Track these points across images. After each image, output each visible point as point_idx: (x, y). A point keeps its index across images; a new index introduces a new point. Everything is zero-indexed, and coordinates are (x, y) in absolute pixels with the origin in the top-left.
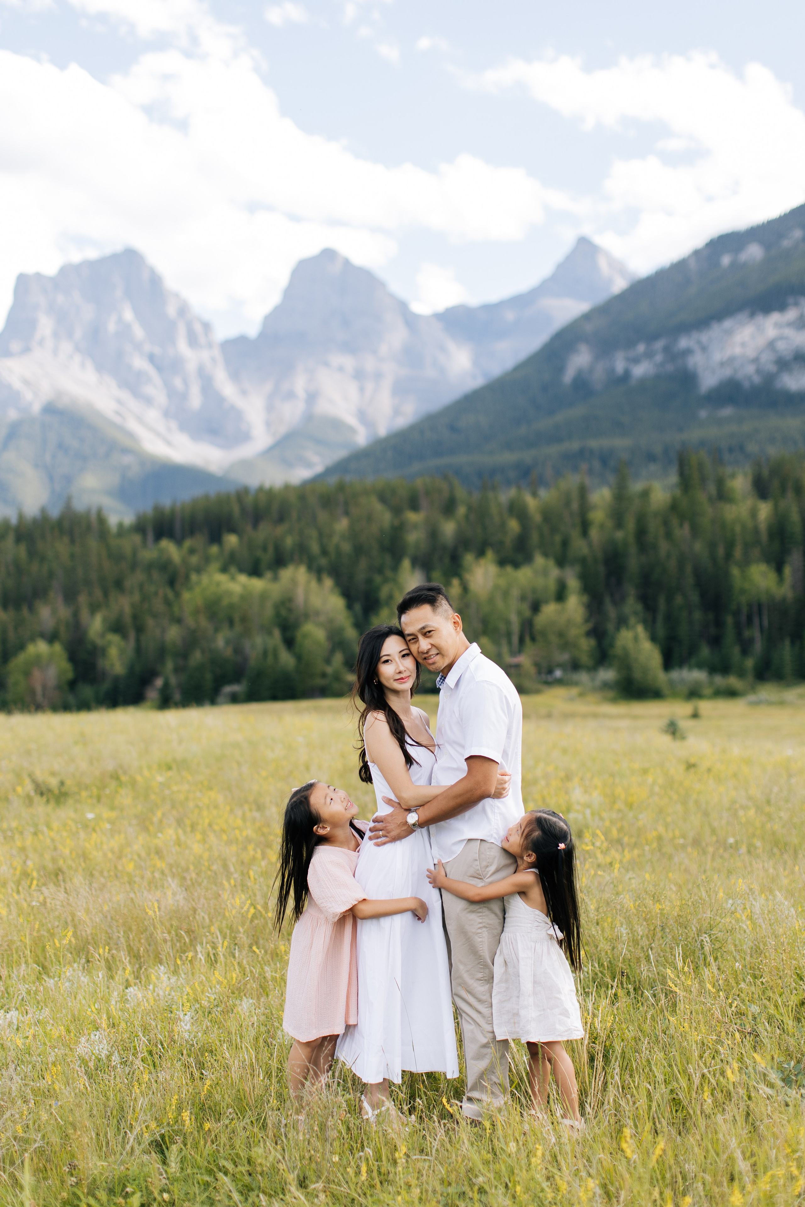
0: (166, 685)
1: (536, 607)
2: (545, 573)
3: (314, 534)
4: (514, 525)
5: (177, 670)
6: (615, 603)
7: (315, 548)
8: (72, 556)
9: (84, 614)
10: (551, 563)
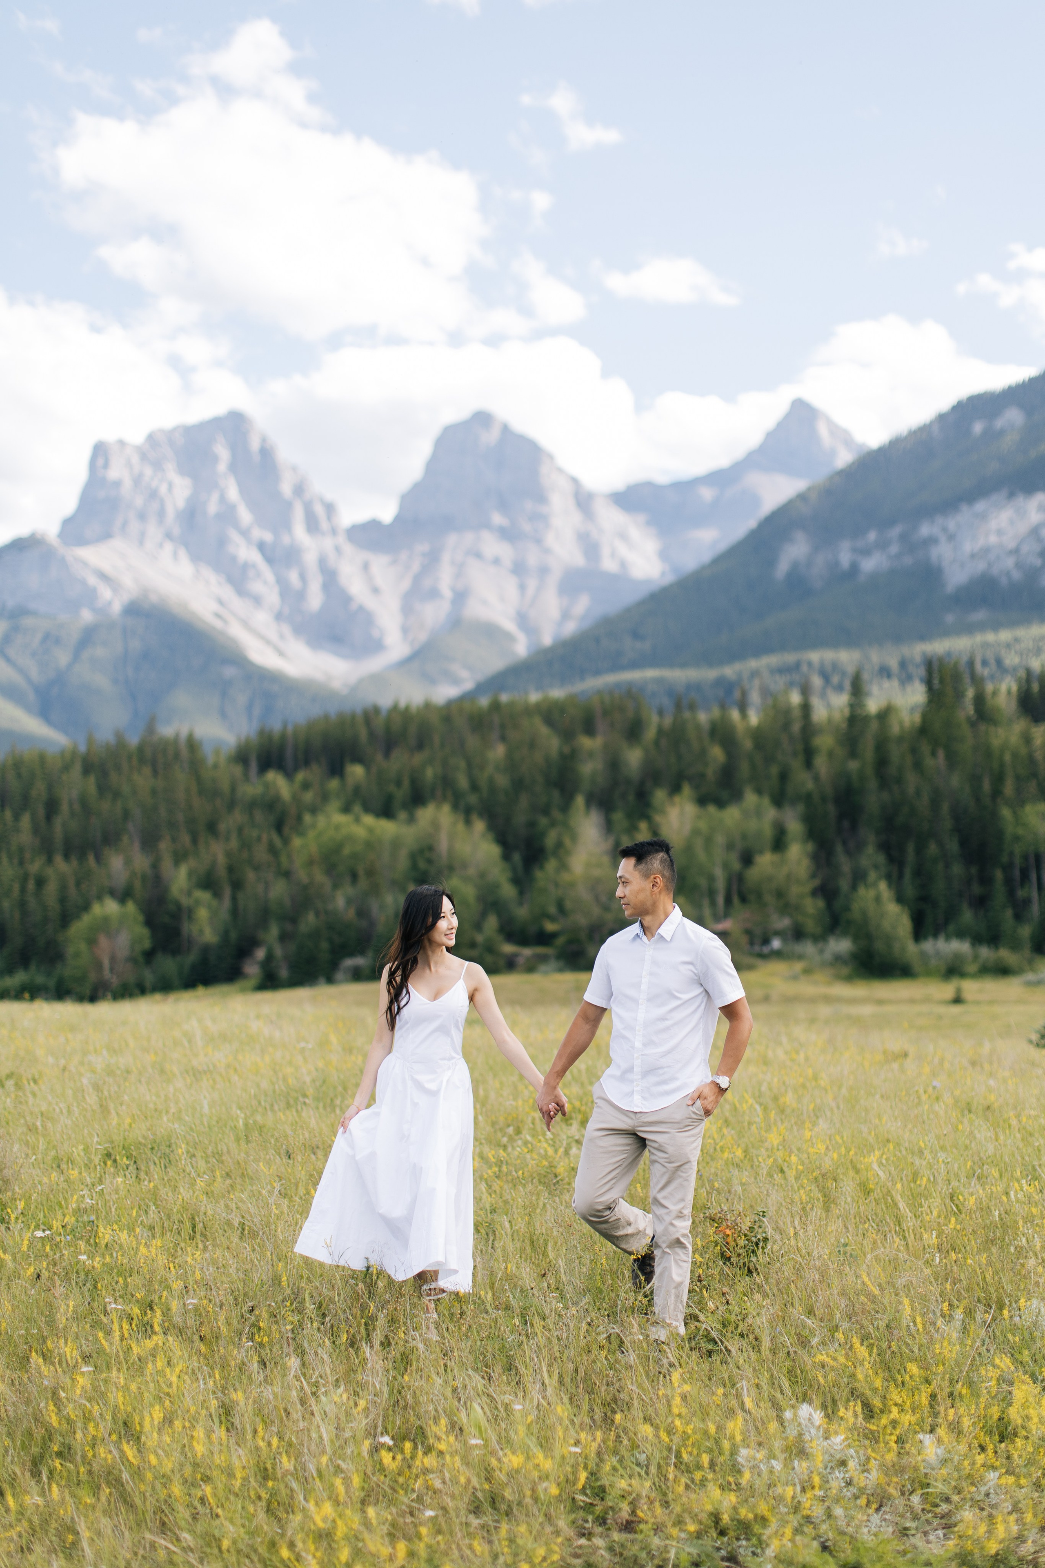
0: (269, 958)
1: (747, 859)
2: (759, 813)
3: (462, 764)
4: (717, 753)
5: (284, 937)
6: (848, 852)
7: (463, 782)
8: (154, 792)
9: (167, 864)
10: (766, 801)
